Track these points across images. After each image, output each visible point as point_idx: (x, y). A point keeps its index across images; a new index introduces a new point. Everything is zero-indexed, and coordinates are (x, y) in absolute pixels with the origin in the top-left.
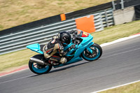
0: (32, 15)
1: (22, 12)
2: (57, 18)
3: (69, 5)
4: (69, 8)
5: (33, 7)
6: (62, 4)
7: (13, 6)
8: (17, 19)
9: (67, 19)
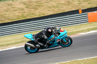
0: (62, 9)
1: (57, 6)
2: (77, 12)
3: (85, 5)
4: (84, 6)
5: (63, 4)
6: (80, 3)
7: (52, 3)
8: (53, 10)
9: (83, 13)
